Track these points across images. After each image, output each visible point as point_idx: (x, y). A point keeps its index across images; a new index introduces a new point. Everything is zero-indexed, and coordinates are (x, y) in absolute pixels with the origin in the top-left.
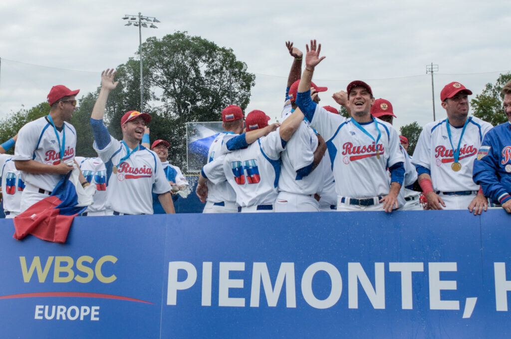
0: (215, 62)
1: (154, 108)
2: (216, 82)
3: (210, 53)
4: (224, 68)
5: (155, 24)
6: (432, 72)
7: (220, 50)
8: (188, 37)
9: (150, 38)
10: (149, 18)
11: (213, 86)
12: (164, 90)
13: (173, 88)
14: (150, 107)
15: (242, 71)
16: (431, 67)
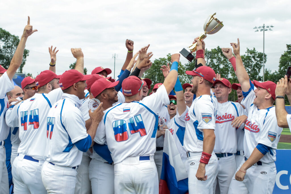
0: (9, 42)
2: (9, 52)
3: (7, 37)
4: (13, 46)
6: (115, 58)
7: (12, 36)
11: (7, 54)
16: (114, 55)
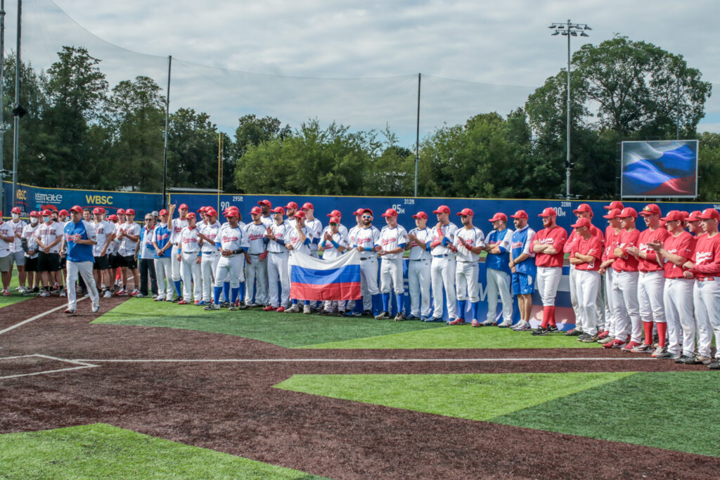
1: (589, 125)
5: (586, 32)
7: (668, 56)
8: (631, 42)
9: (585, 45)
10: (580, 26)
11: (660, 98)
12: (600, 104)
13: (611, 101)
14: (584, 123)
15: (696, 79)
